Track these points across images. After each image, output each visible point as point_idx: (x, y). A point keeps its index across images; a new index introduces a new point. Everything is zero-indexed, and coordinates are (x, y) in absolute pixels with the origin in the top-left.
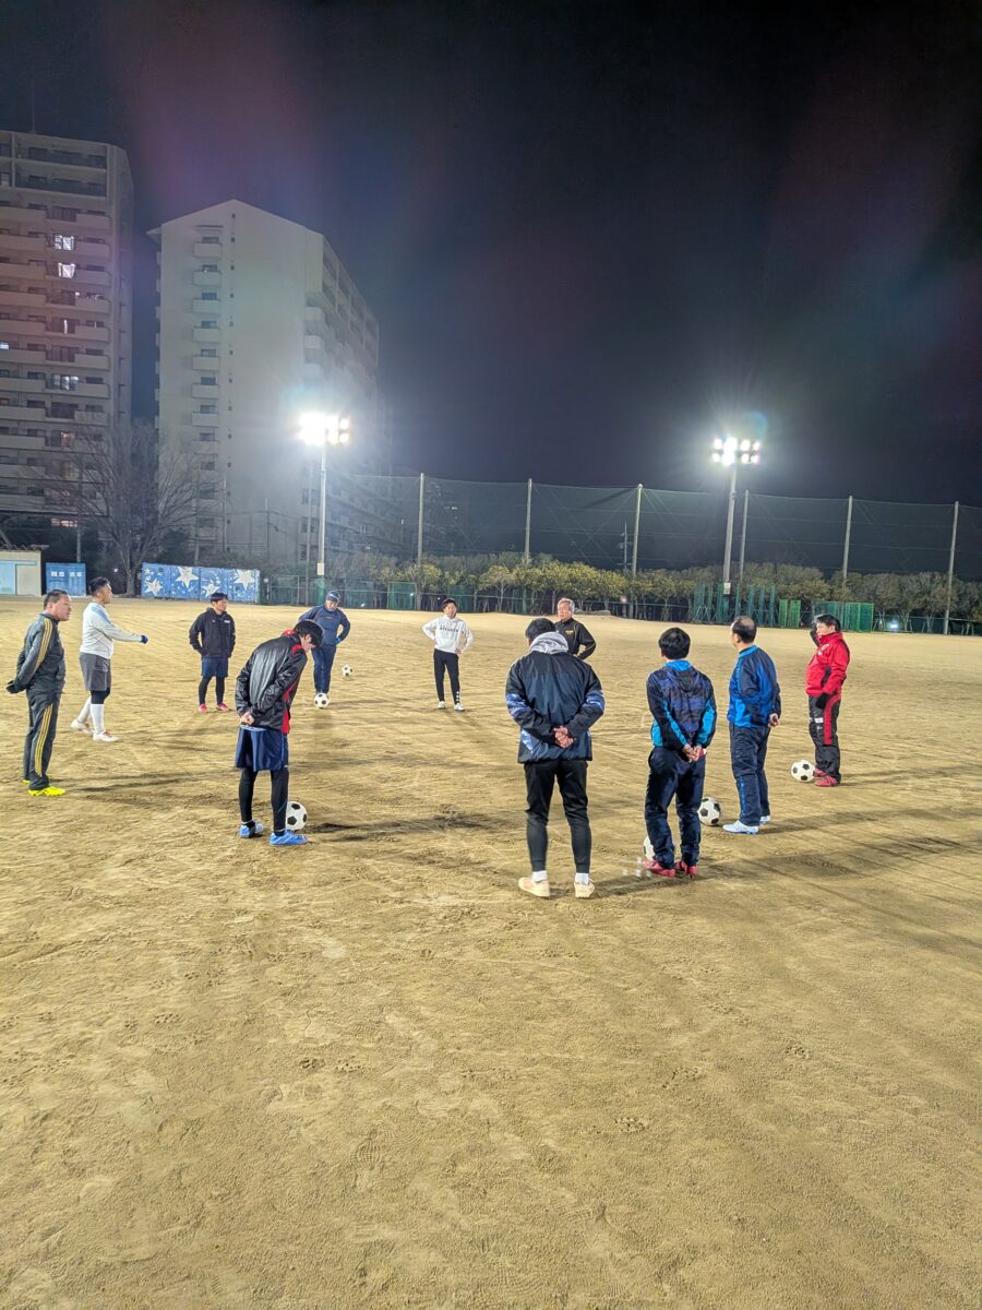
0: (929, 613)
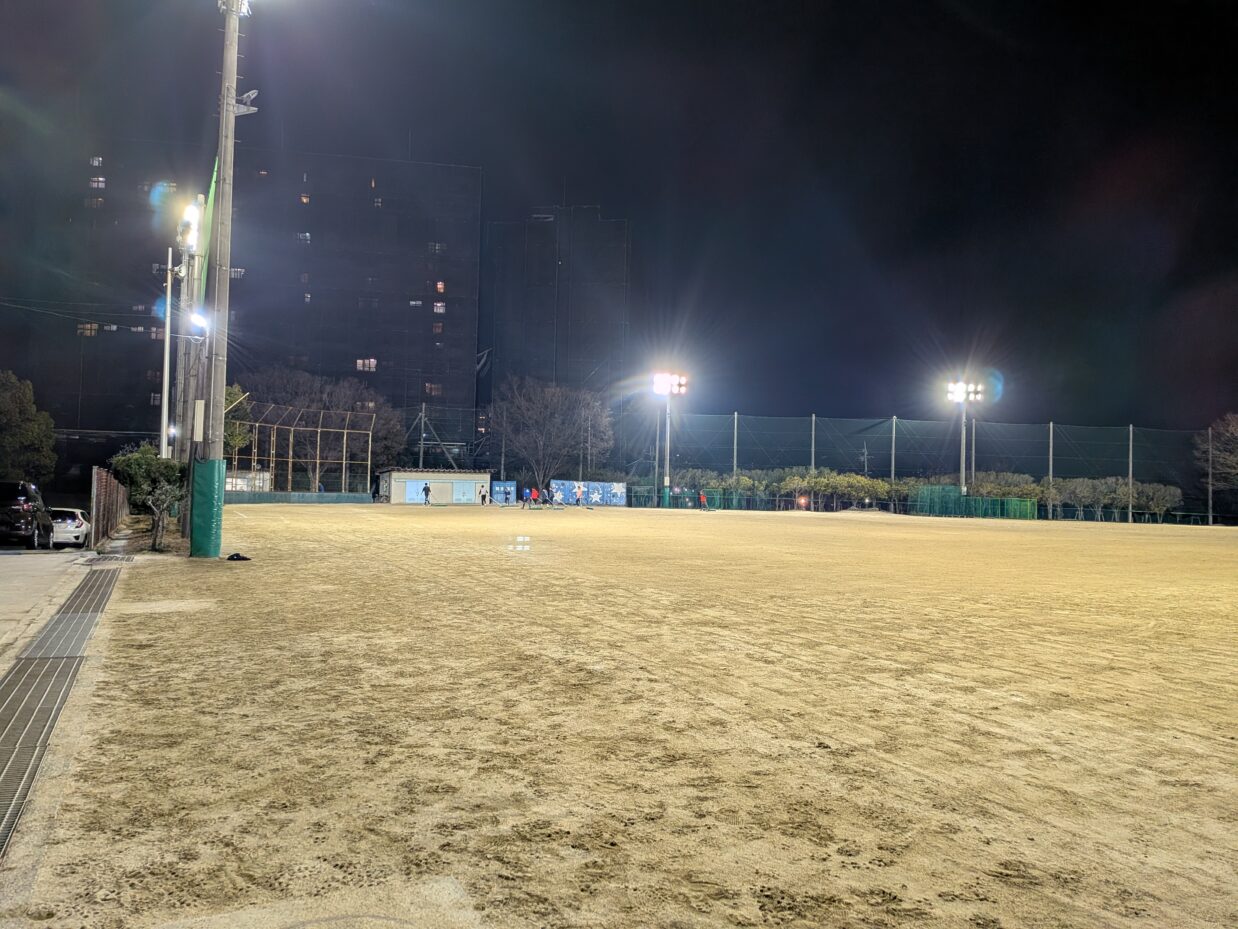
0: (1116, 507)
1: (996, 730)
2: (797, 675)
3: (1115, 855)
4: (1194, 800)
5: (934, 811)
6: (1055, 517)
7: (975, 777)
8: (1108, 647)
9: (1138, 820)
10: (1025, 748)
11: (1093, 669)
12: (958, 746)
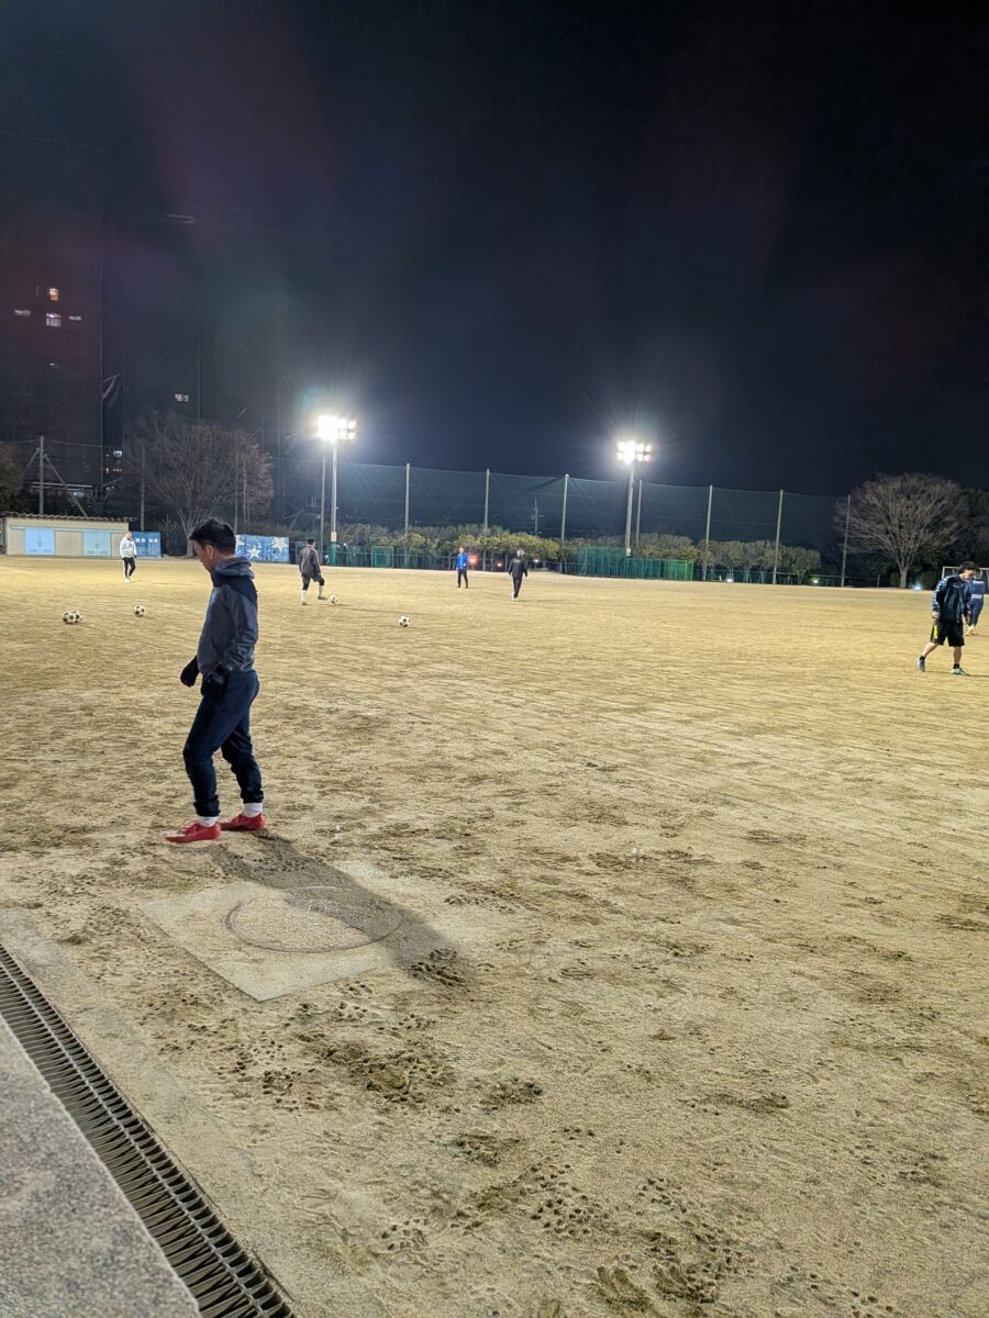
0: (762, 571)
1: (718, 750)
2: (545, 715)
3: (824, 823)
4: (868, 790)
5: (691, 803)
6: (708, 579)
7: (713, 782)
8: (782, 689)
9: (834, 803)
10: (742, 761)
11: (777, 706)
12: (693, 762)
